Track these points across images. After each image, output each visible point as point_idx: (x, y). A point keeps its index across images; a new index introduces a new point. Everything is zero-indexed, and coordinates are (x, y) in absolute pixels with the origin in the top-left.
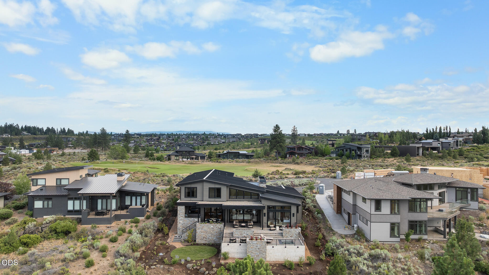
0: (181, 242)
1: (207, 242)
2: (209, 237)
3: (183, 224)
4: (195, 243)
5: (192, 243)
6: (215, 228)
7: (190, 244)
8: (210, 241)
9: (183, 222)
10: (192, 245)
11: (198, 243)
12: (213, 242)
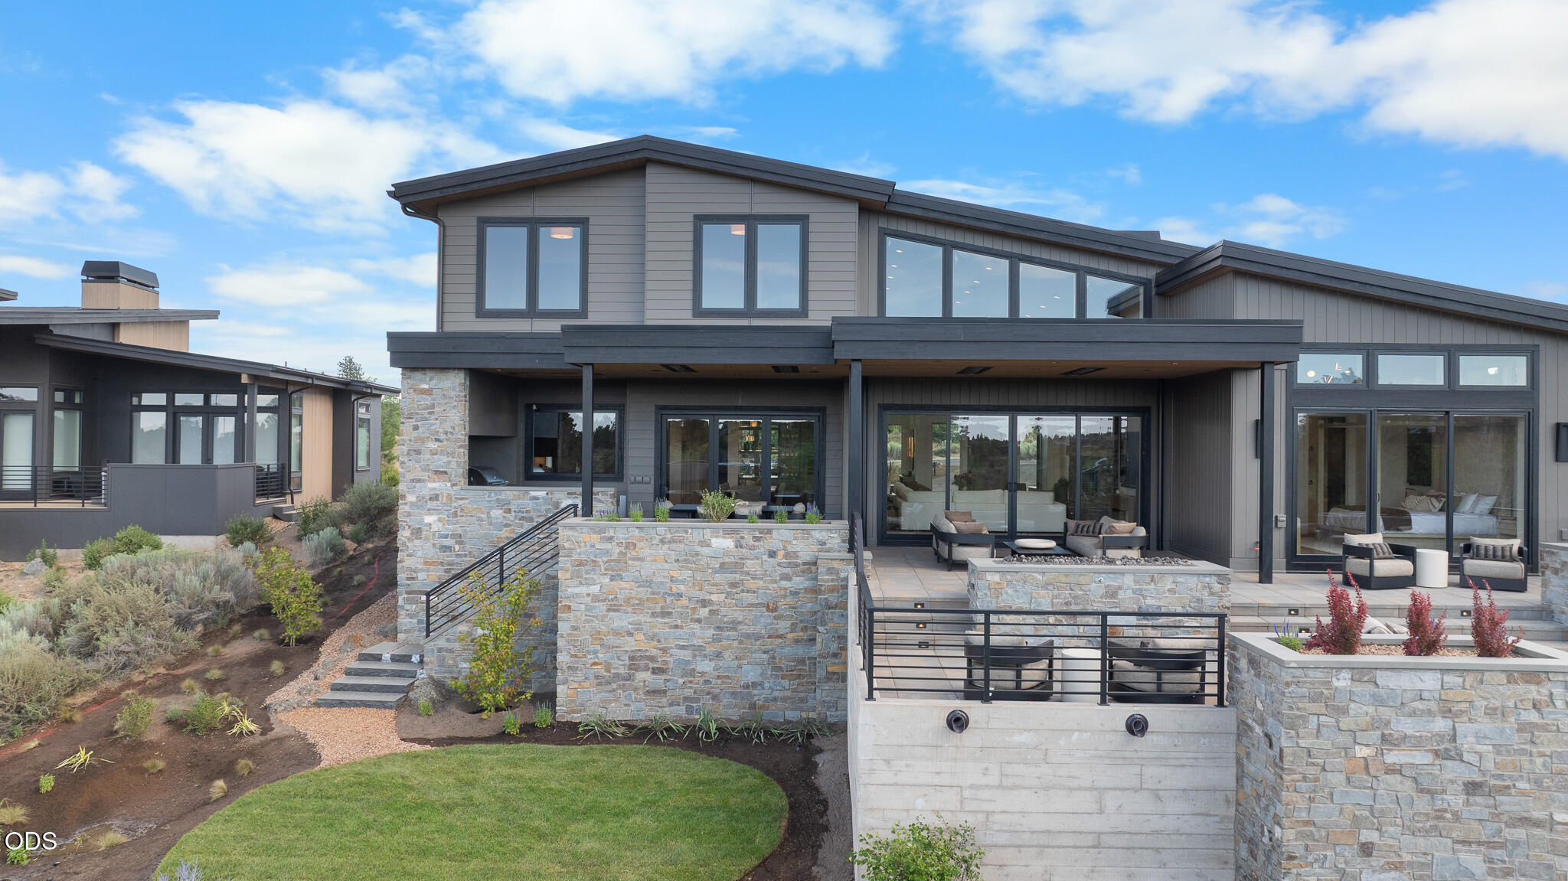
0: (405, 705)
1: (673, 713)
2: (686, 655)
3: (449, 542)
4: (542, 716)
5: (512, 720)
6: (751, 565)
7: (489, 722)
8: (707, 700)
9: (450, 528)
10: (502, 737)
11: (576, 718)
12: (729, 712)
